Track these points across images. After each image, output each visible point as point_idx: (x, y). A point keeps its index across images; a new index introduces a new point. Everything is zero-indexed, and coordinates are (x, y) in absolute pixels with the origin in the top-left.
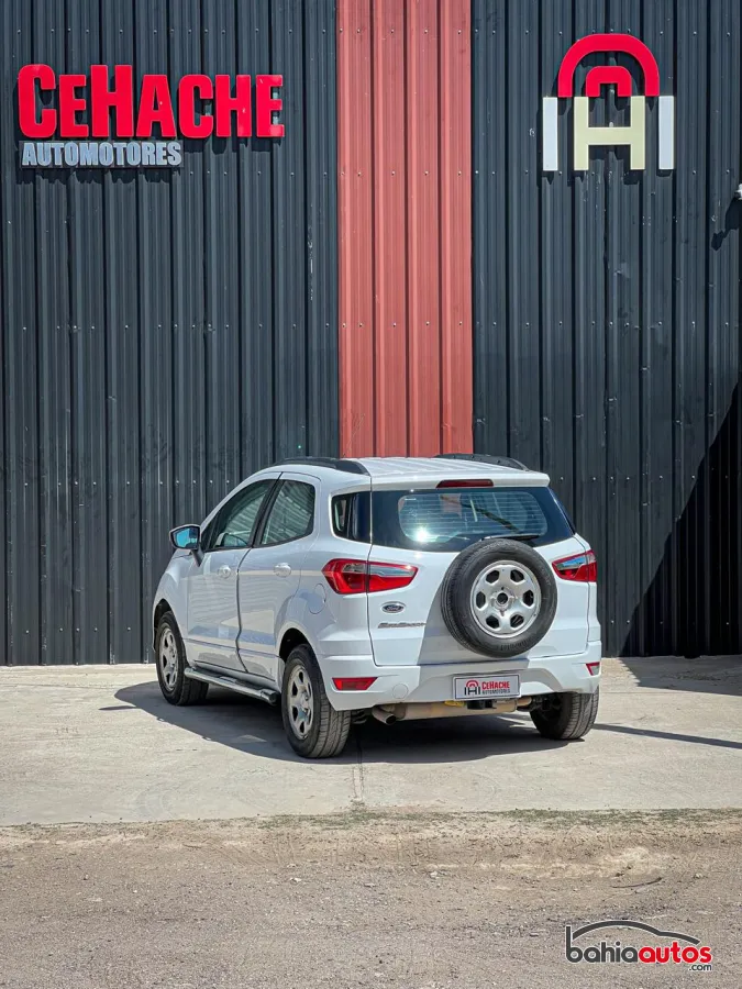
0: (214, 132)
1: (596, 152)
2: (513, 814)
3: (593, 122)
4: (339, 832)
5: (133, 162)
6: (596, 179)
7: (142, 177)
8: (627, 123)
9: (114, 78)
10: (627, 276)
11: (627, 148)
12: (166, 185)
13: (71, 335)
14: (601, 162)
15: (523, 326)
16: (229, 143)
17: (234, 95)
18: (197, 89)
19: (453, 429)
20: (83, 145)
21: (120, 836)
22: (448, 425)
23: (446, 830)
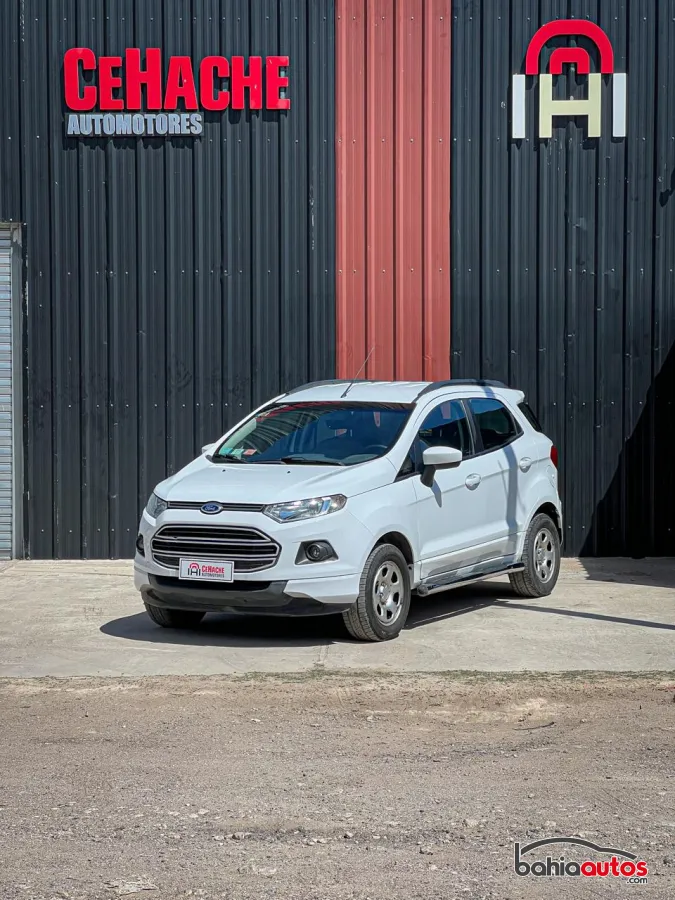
0: (230, 106)
1: (559, 121)
2: (443, 673)
3: (556, 96)
4: (296, 685)
5: (161, 132)
6: (558, 146)
7: (169, 144)
8: (586, 97)
9: (145, 59)
10: (585, 228)
11: (585, 118)
12: (189, 151)
13: (108, 279)
14: (563, 131)
15: (494, 272)
16: (244, 115)
17: (247, 74)
18: (216, 69)
19: (434, 360)
20: (119, 116)
22: (429, 357)
23: (385, 685)
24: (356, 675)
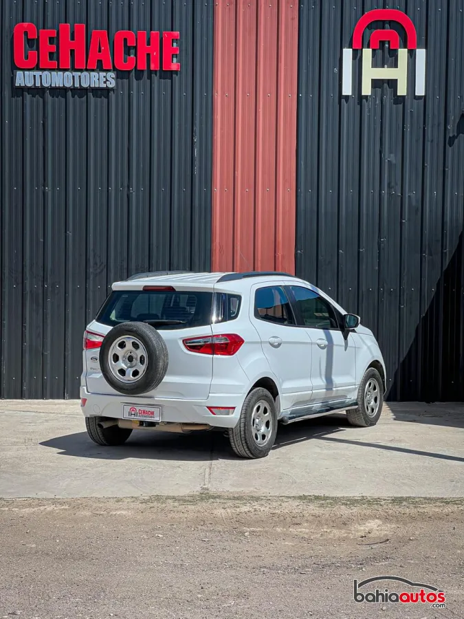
0: (136, 67)
1: (376, 83)
2: (300, 498)
3: (375, 65)
4: (190, 507)
5: (85, 85)
6: (376, 101)
7: (90, 94)
8: (396, 66)
9: (74, 32)
10: (394, 162)
12: (105, 100)
13: (44, 193)
14: (379, 91)
15: (327, 193)
16: (146, 74)
17: (149, 44)
18: (125, 40)
19: (283, 257)
20: (54, 73)
21: (53, 506)
22: (280, 254)
23: (257, 507)
24: (235, 498)
